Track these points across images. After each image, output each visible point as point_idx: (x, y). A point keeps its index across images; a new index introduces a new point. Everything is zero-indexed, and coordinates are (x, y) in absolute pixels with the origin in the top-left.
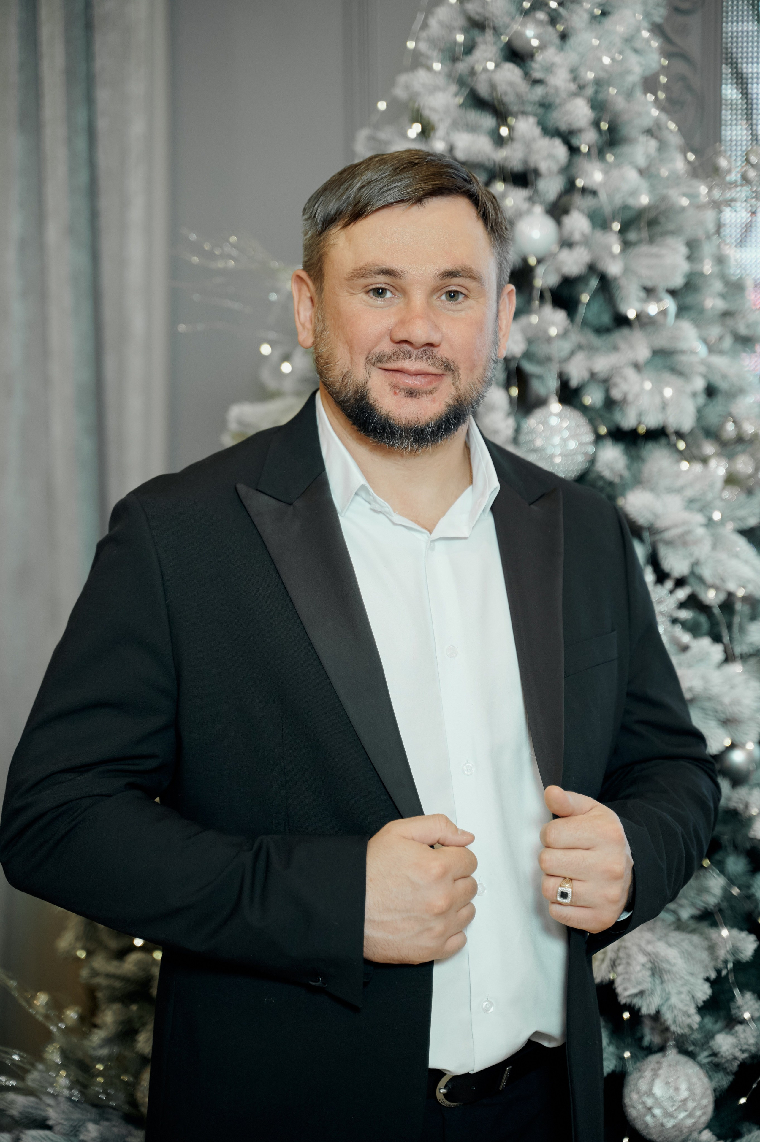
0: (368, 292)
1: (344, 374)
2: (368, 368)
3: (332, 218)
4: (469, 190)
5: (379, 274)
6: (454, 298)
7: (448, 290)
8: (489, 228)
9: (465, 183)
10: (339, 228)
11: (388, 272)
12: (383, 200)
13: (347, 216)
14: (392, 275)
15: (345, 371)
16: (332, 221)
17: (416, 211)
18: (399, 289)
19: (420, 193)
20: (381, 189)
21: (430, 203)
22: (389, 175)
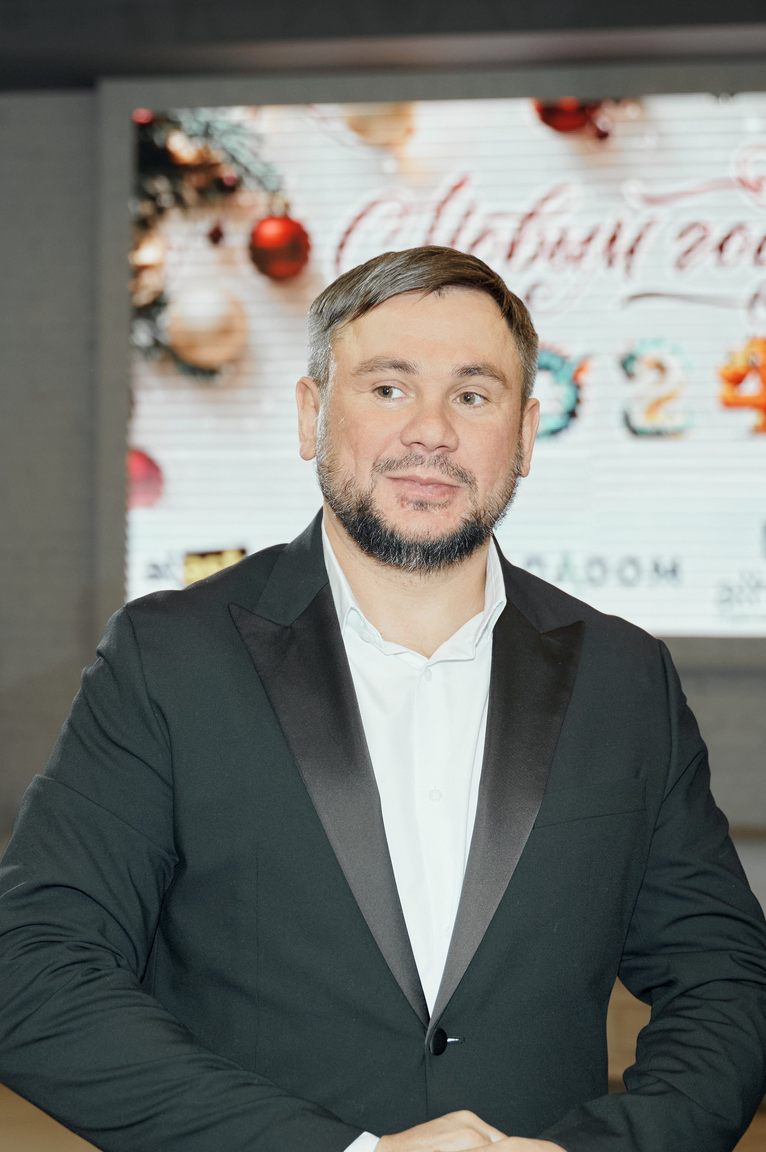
0: (374, 391)
1: (346, 483)
2: (374, 477)
3: (339, 313)
4: (491, 285)
8: (514, 329)
12: (397, 288)
13: (356, 308)
14: (405, 369)
15: (348, 479)
17: (433, 299)
20: (394, 278)
21: (449, 293)
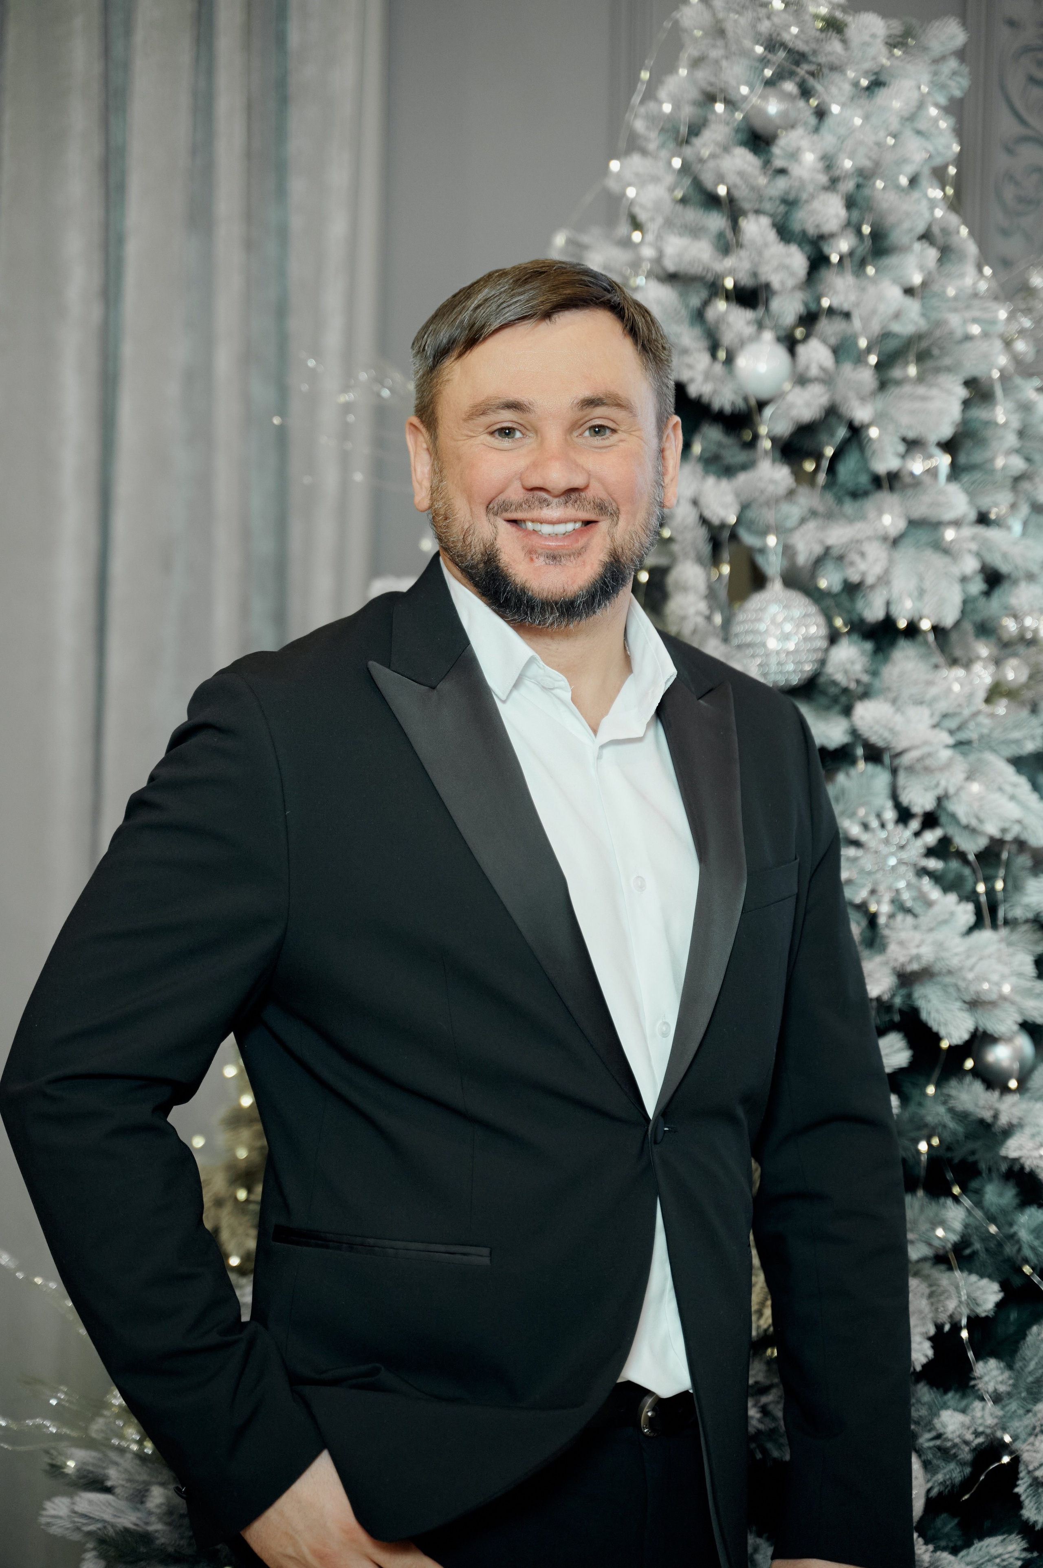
0: (492, 433)
1: (465, 531)
2: (492, 520)
3: (444, 349)
4: (609, 301)
5: (503, 408)
6: (599, 434)
7: (591, 425)
8: (639, 347)
9: (606, 292)
10: (453, 359)
11: (514, 406)
12: (502, 318)
13: (461, 343)
14: (518, 409)
15: (466, 527)
16: (445, 351)
17: (544, 328)
18: (529, 427)
19: (548, 306)
20: (499, 306)
21: (561, 318)
22: (509, 288)
